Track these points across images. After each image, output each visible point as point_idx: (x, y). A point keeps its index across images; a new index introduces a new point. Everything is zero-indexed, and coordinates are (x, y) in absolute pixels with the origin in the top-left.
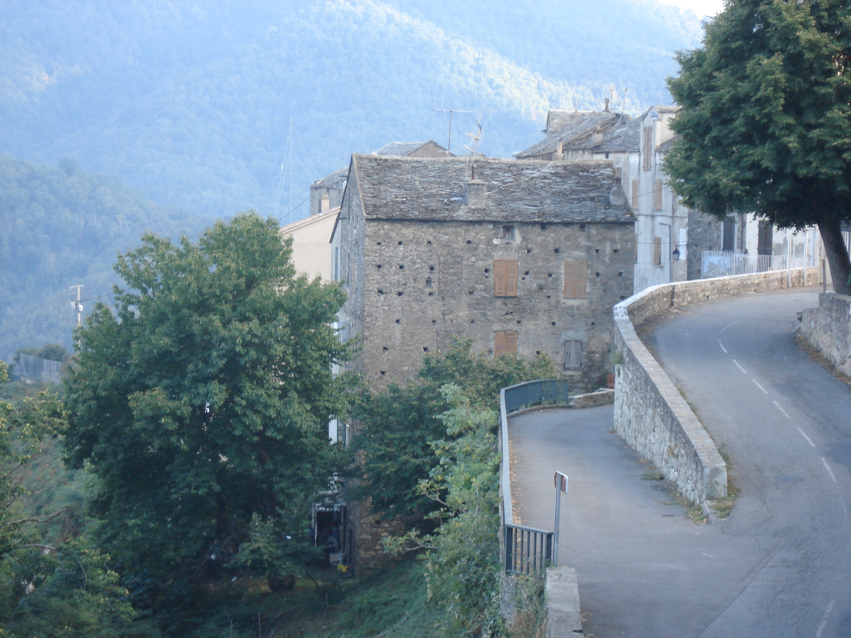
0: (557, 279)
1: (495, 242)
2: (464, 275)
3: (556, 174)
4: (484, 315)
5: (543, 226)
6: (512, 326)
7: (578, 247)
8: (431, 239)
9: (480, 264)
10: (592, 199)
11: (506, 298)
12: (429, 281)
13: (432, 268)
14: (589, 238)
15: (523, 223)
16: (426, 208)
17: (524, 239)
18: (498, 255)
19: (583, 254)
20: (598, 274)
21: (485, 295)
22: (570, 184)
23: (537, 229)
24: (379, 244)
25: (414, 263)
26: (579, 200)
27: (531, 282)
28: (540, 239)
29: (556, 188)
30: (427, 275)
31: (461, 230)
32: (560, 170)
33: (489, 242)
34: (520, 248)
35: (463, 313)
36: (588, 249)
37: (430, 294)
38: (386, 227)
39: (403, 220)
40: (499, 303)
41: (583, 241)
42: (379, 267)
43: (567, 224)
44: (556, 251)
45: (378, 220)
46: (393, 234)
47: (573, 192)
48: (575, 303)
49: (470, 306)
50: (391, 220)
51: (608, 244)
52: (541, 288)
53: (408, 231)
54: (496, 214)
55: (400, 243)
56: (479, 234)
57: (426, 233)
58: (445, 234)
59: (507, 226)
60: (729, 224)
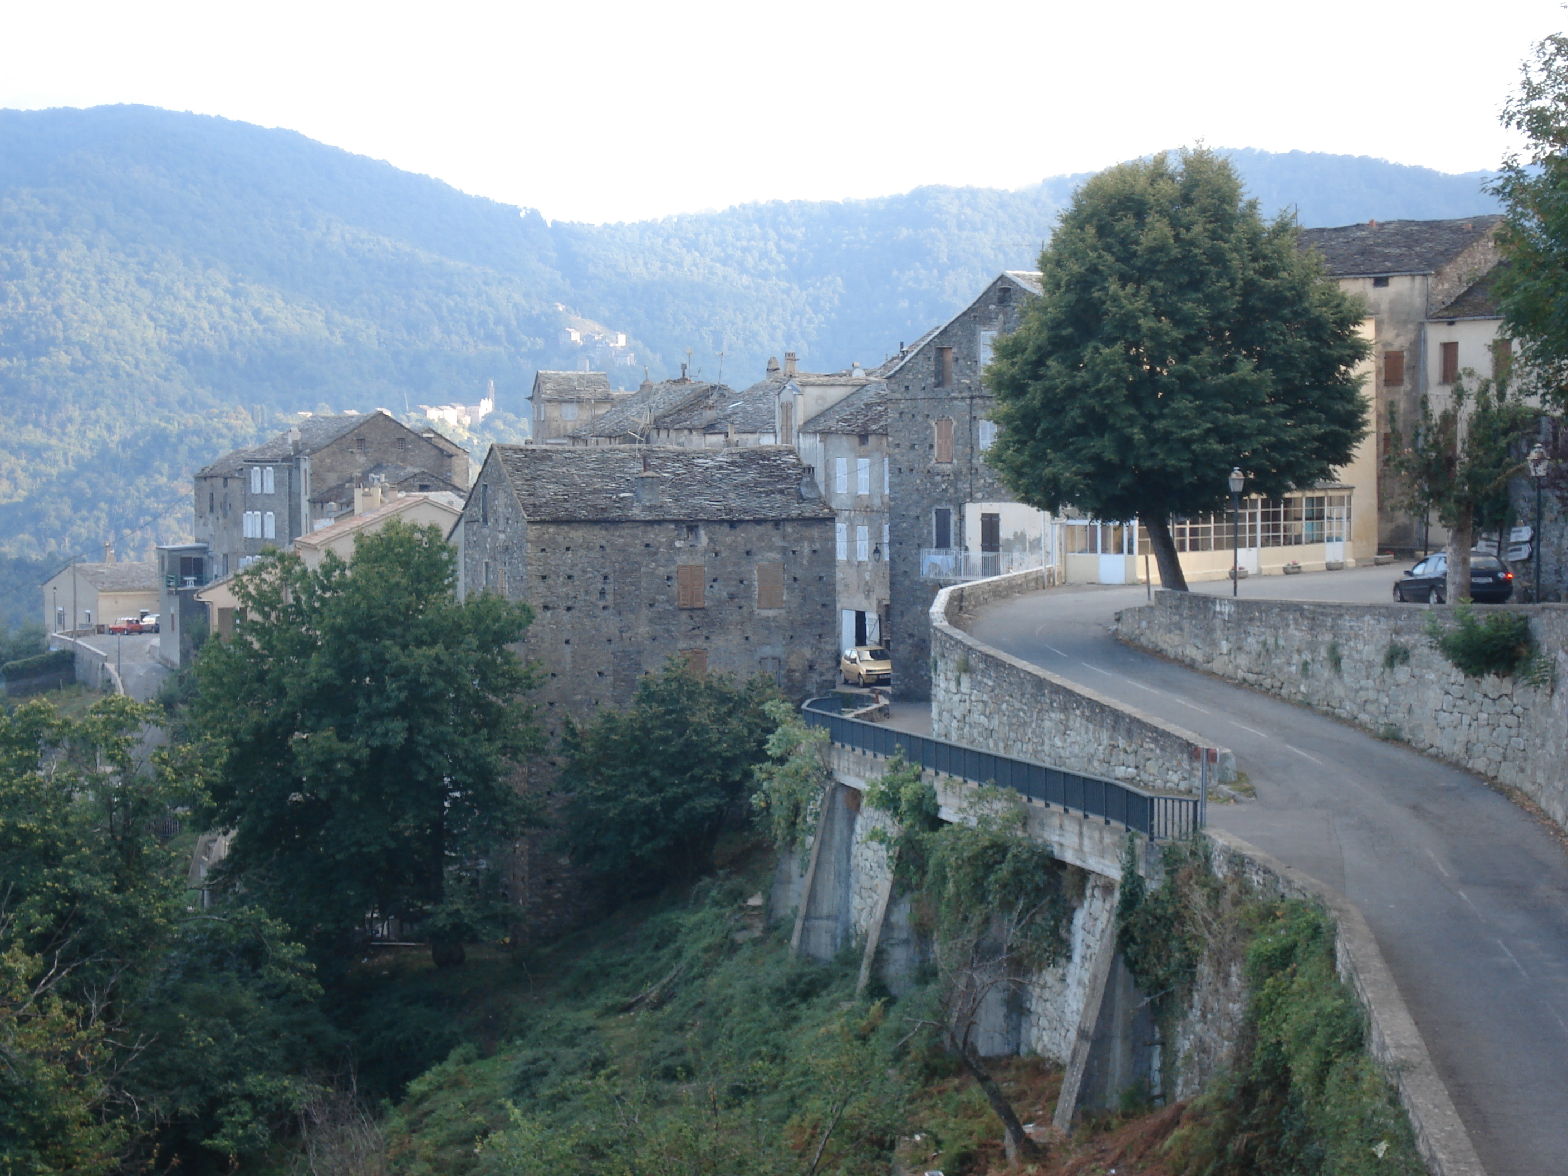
0: (750, 586)
1: (678, 544)
2: (644, 584)
3: (733, 463)
4: (668, 631)
5: (733, 524)
6: (700, 643)
7: (771, 548)
8: (604, 543)
9: (662, 571)
10: (781, 492)
11: (692, 609)
12: (602, 593)
13: (606, 578)
14: (784, 537)
15: (708, 521)
16: (594, 507)
17: (711, 540)
18: (682, 559)
19: (778, 556)
20: (795, 579)
21: (668, 607)
22: (751, 475)
23: (726, 528)
24: (543, 550)
25: (585, 571)
26: (768, 494)
27: (721, 591)
28: (728, 540)
29: (739, 479)
30: (600, 586)
31: (639, 532)
32: (736, 458)
33: (671, 544)
34: (706, 551)
35: (643, 630)
36: (784, 550)
37: (605, 608)
38: (551, 530)
39: (571, 521)
40: (684, 616)
41: (778, 542)
42: (544, 577)
43: (758, 522)
44: (748, 553)
45: (542, 522)
46: (560, 539)
47: (757, 484)
48: (771, 613)
49: (650, 620)
50: (557, 522)
51: (806, 544)
52: (732, 597)
53: (578, 535)
54: (676, 512)
55: (568, 549)
56: (659, 536)
57: (598, 536)
58: (620, 537)
59: (691, 526)
60: (943, 518)
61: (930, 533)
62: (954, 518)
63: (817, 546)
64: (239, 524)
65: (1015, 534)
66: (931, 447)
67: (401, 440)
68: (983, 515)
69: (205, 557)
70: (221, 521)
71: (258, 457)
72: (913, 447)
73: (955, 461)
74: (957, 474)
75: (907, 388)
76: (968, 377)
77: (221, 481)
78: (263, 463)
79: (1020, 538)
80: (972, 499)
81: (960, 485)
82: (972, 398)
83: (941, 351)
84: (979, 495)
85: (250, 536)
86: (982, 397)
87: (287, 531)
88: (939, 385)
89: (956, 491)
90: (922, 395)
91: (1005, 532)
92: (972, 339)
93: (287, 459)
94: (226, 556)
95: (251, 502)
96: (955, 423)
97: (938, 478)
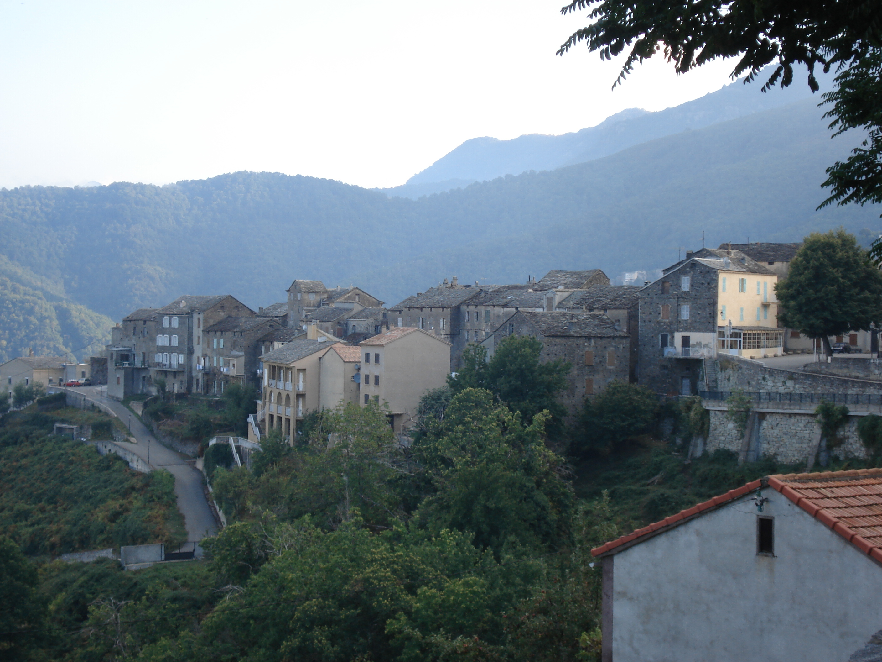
0: (605, 359)
1: (586, 344)
2: (576, 357)
4: (582, 373)
5: (601, 338)
6: (591, 377)
7: (612, 346)
8: (565, 343)
9: (581, 353)
10: (609, 327)
11: (589, 366)
12: (565, 360)
13: (565, 355)
14: (615, 342)
15: (595, 337)
17: (595, 343)
18: (587, 349)
19: (613, 349)
20: (618, 357)
21: (582, 365)
22: (596, 322)
23: (599, 339)
24: (548, 345)
25: (560, 353)
26: (606, 328)
27: (597, 360)
28: (600, 343)
29: (594, 323)
30: (564, 358)
31: (575, 340)
32: (589, 316)
33: (584, 344)
34: (594, 347)
35: (576, 372)
36: (615, 347)
38: (551, 339)
40: (587, 368)
41: (614, 344)
42: (548, 354)
43: (608, 337)
44: (605, 348)
46: (553, 342)
48: (611, 368)
49: (578, 369)
50: (553, 336)
51: (621, 345)
52: (601, 362)
53: (558, 340)
54: (585, 334)
55: (555, 345)
56: (580, 341)
57: (563, 341)
58: (570, 342)
59: (588, 338)
60: (664, 338)
61: (658, 342)
62: (669, 337)
63: (625, 346)
64: (154, 340)
65: (697, 343)
66: (659, 314)
67: (237, 306)
68: (683, 337)
69: (130, 354)
70: (141, 339)
71: (168, 312)
72: (651, 314)
73: (670, 319)
74: (671, 323)
75: (649, 294)
76: (676, 291)
77: (142, 322)
78: (171, 315)
79: (699, 344)
80: (678, 331)
81: (672, 326)
82: (678, 298)
83: (663, 282)
84: (681, 330)
85: (160, 345)
86: (683, 298)
87: (186, 343)
88: (662, 293)
89: (670, 328)
90: (656, 297)
91: (692, 342)
92: (678, 279)
93: (188, 313)
94: (144, 354)
95: (163, 331)
96: (670, 306)
97: (662, 324)
